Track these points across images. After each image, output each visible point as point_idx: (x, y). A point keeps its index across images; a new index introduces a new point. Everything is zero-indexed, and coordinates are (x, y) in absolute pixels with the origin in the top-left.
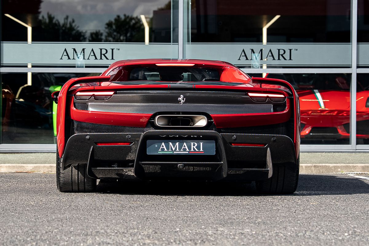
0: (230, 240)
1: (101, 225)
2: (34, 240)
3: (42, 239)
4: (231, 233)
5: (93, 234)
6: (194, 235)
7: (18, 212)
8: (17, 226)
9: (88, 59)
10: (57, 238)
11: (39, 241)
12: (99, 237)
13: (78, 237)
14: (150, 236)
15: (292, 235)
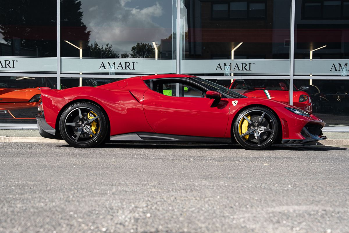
0: (210, 189)
1: (123, 178)
2: (76, 188)
3: (82, 188)
4: (211, 185)
5: (117, 185)
6: (186, 186)
7: (67, 169)
8: (66, 178)
9: (118, 69)
10: (92, 187)
11: (79, 189)
12: (120, 187)
13: (106, 187)
14: (155, 186)
15: (253, 186)
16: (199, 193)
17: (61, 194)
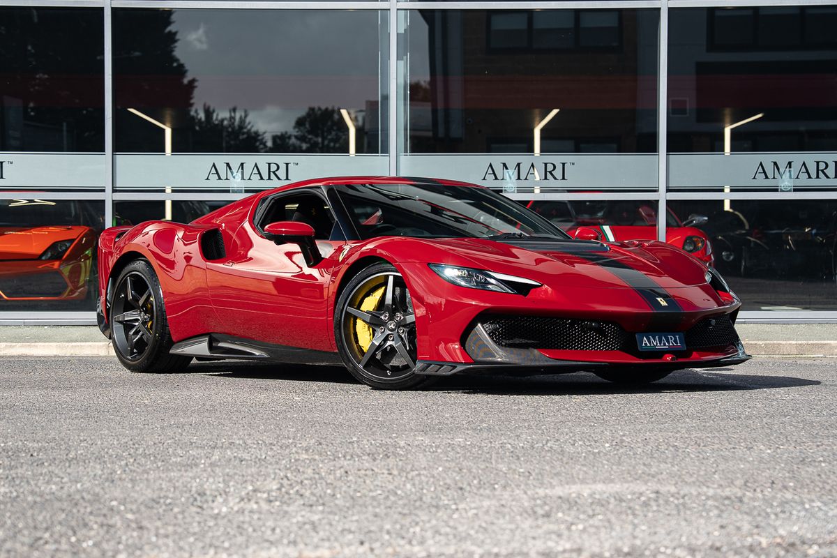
0: (428, 453)
1: (241, 433)
4: (433, 445)
5: (224, 446)
6: (378, 447)
10: (168, 452)
12: (232, 450)
14: (310, 448)
15: (525, 446)
16: (401, 460)
17: (98, 467)
